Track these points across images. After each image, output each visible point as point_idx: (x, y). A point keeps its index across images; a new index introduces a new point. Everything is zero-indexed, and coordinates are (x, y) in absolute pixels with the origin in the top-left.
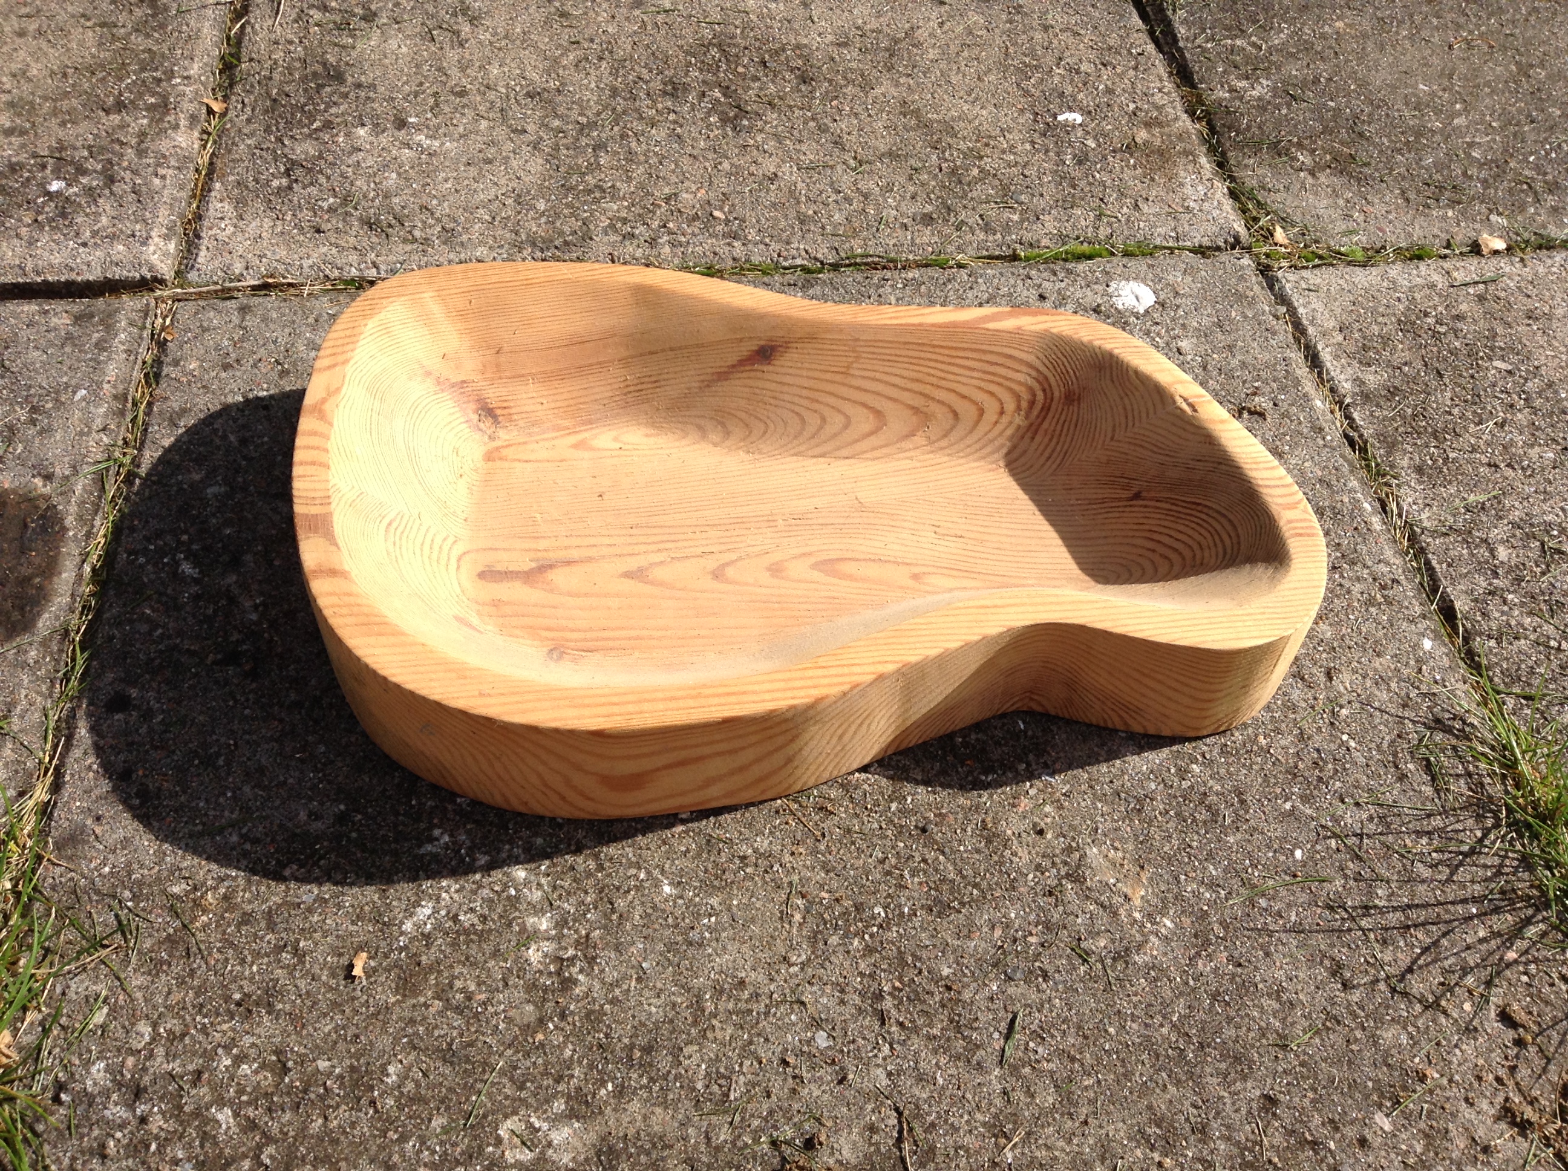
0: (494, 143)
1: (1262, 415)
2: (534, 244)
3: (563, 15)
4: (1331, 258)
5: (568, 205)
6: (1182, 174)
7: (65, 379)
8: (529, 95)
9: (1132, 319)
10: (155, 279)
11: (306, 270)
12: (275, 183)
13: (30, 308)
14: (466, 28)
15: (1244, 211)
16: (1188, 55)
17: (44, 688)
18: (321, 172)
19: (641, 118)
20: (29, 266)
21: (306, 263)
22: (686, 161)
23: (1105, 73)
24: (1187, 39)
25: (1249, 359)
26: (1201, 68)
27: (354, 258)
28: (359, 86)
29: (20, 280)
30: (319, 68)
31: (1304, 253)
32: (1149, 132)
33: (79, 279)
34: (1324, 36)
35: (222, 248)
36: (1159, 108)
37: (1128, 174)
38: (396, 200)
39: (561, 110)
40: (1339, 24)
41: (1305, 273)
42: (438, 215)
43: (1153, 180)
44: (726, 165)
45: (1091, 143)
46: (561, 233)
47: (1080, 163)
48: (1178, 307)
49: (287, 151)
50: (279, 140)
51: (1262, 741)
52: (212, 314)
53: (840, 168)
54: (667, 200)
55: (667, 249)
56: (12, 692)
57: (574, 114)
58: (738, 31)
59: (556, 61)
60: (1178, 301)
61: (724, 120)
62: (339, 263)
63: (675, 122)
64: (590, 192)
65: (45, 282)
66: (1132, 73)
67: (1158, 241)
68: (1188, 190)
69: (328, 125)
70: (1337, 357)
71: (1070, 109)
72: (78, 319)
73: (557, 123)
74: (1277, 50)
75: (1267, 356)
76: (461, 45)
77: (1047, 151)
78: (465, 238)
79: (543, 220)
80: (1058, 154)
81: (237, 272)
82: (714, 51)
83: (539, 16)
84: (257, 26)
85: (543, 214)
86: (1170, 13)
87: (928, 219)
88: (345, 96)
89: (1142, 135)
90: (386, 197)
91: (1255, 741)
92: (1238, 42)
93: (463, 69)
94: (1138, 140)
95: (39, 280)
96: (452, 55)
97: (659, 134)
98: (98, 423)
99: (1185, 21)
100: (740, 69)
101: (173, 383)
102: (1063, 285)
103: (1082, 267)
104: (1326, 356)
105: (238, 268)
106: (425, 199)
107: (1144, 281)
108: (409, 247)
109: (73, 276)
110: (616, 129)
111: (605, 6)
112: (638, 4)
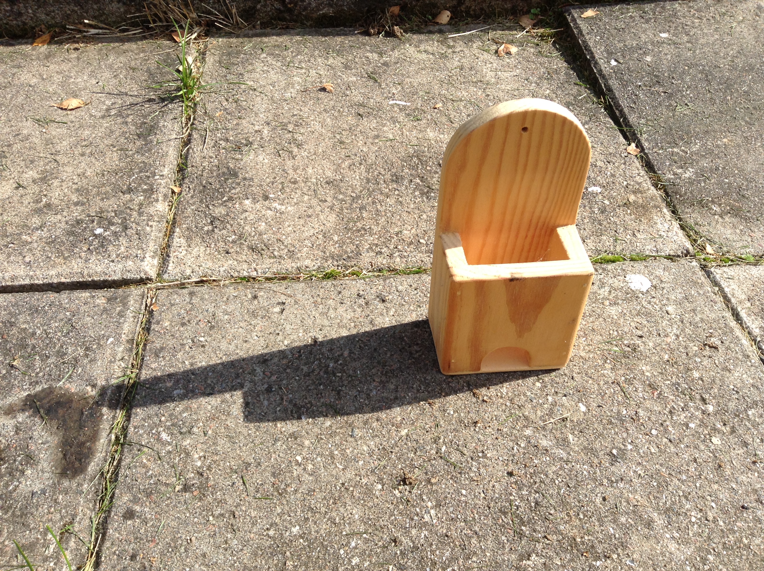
0: (311, 207)
1: (716, 348)
2: (333, 258)
3: (342, 142)
4: (739, 261)
5: (350, 238)
6: (655, 217)
7: (103, 332)
8: (327, 183)
9: (640, 295)
10: (148, 279)
11: (222, 273)
12: (206, 228)
13: (85, 294)
14: (295, 150)
15: (689, 236)
16: (650, 157)
17: (91, 505)
18: (228, 222)
19: (381, 193)
20: (86, 272)
21: (222, 269)
22: (405, 214)
23: (610, 167)
24: (649, 149)
25: (705, 317)
26: (658, 164)
27: (245, 266)
28: (245, 179)
29: (81, 280)
30: (225, 170)
31: (723, 258)
32: (636, 196)
33: (110, 279)
34: (718, 146)
35: (180, 262)
36: (639, 184)
37: (627, 218)
38: (265, 236)
39: (343, 190)
40: (725, 140)
41: (725, 269)
42: (285, 244)
43: (641, 221)
44: (425, 216)
45: (607, 202)
46: (346, 252)
47: (602, 212)
48: (663, 288)
49: (211, 212)
50: (207, 206)
51: (745, 541)
52: (176, 296)
54: (397, 234)
55: (398, 259)
56: (75, 508)
57: (349, 192)
58: (426, 149)
59: (339, 165)
60: (663, 285)
61: (422, 194)
62: (238, 269)
63: (398, 195)
64: (359, 231)
65: (93, 281)
66: (623, 166)
67: (647, 253)
68: (659, 226)
69: (231, 199)
70: (749, 315)
71: (594, 185)
72: (109, 300)
73: (341, 197)
74: (695, 154)
75: (713, 316)
76: (294, 158)
77: (585, 207)
78: (299, 255)
79: (337, 245)
80: (590, 208)
81: (188, 274)
82: (415, 159)
83: (330, 144)
84: (195, 149)
85: (337, 242)
86: (639, 136)
88: (239, 184)
89: (632, 198)
90: (260, 235)
91: (741, 541)
92: (675, 150)
93: (295, 170)
94: (630, 200)
95: (90, 280)
96: (289, 163)
97: (391, 201)
98: (119, 356)
99: (647, 140)
100: (428, 168)
101: (157, 333)
102: (602, 276)
103: (610, 267)
104: (743, 314)
105: (188, 272)
106: (279, 236)
107: (644, 274)
108: (272, 261)
109: (107, 278)
110: (370, 199)
111: (361, 138)
112: (377, 137)
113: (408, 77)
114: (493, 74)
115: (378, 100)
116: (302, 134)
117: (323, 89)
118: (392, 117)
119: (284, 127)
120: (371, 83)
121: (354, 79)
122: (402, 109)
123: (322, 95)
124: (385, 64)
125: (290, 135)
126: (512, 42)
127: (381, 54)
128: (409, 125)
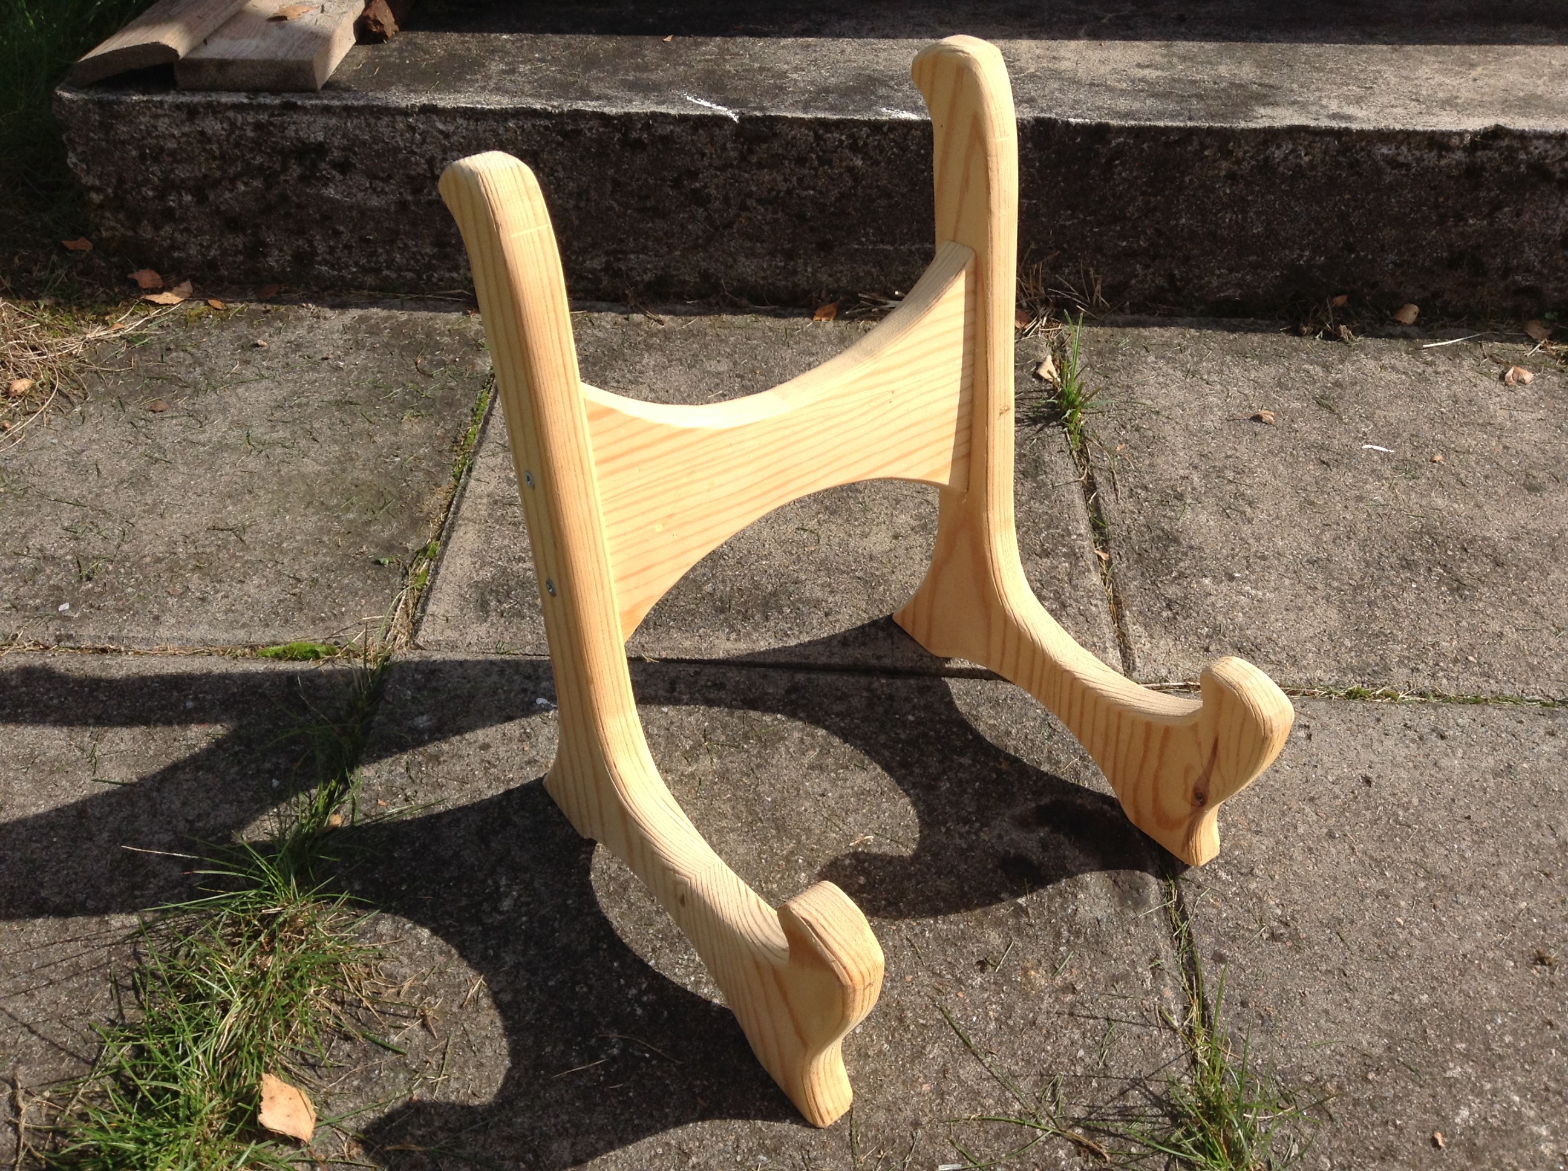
0: (1298, 596)
2: (1353, 671)
3: (1312, 503)
5: (1366, 645)
8: (1309, 562)
12: (1164, 614)
14: (1248, 510)
17: (1169, 942)
18: (1191, 608)
19: (1393, 584)
22: (1434, 617)
28: (1191, 548)
30: (1159, 532)
35: (1148, 658)
39: (1336, 575)
42: (1280, 645)
44: (1464, 623)
46: (1369, 665)
49: (1162, 591)
50: (1154, 583)
53: (1545, 631)
54: (1433, 646)
55: (1445, 681)
56: (1153, 943)
57: (1345, 577)
58: (1438, 524)
59: (1318, 538)
61: (1452, 590)
63: (1417, 589)
64: (1377, 636)
69: (1181, 575)
73: (1336, 584)
76: (1250, 522)
78: (1305, 662)
79: (1353, 654)
81: (1164, 674)
82: (1426, 538)
83: (1294, 503)
84: (1106, 499)
85: (1351, 650)
88: (1186, 554)
90: (1241, 630)
93: (1258, 540)
96: (1246, 529)
97: (1410, 597)
100: (1450, 553)
105: (1164, 672)
106: (1267, 633)
110: (1378, 591)
111: (1338, 498)
112: (1360, 499)
113: (1379, 408)
114: (1505, 413)
115: (1345, 441)
116: (1250, 486)
117: (1258, 418)
118: (1374, 471)
119: (1220, 472)
120: (1325, 414)
121: (1297, 405)
122: (1386, 458)
123: (1258, 427)
124: (1337, 384)
125: (1232, 487)
126: (1520, 363)
127: (1327, 368)
128: (1403, 484)
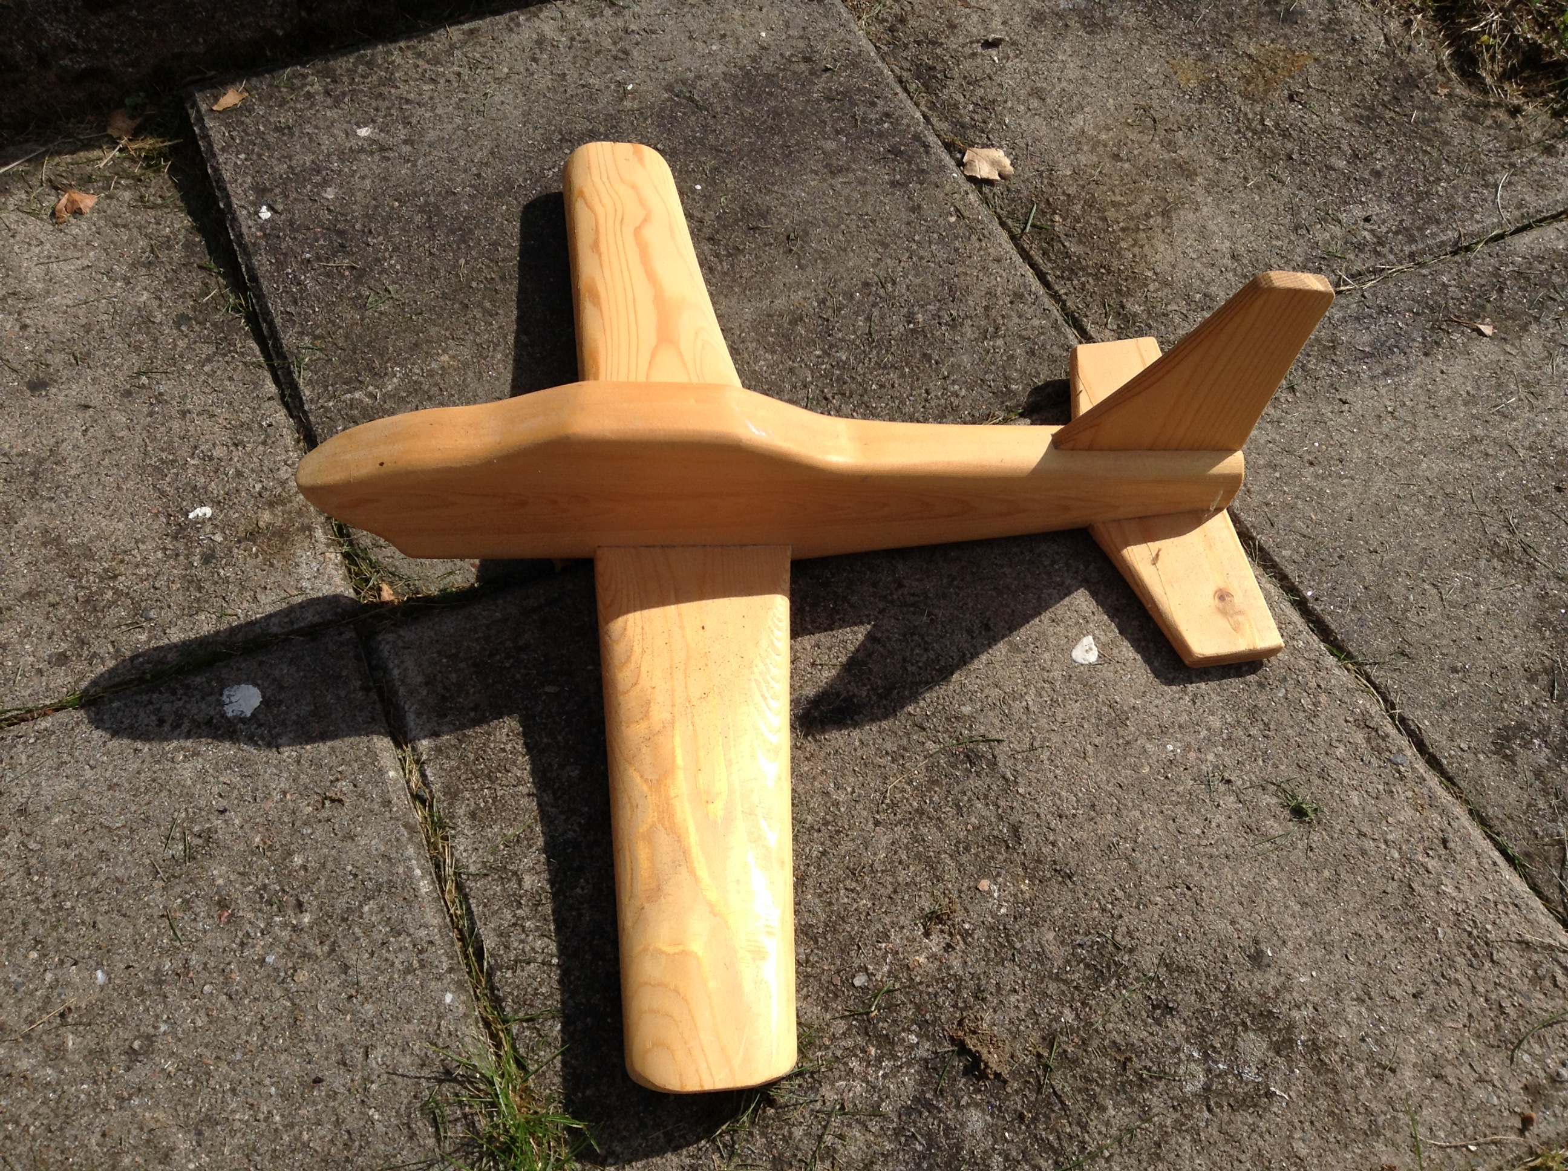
1: (341, 800)
6: (299, 552)
9: (241, 725)
15: (356, 574)
16: (312, 418)
23: (237, 453)
24: (312, 401)
25: (337, 743)
26: (323, 429)
32: (272, 513)
34: (431, 374)
37: (250, 564)
40: (445, 358)
43: (272, 565)
45: (219, 538)
47: (207, 562)
48: (281, 702)
51: (305, 1137)
60: (282, 696)
66: (261, 448)
67: (274, 630)
68: (303, 570)
70: (418, 716)
71: (202, 504)
74: (390, 396)
77: (177, 555)
80: (187, 557)
86: (296, 375)
87: (62, 659)
89: (266, 517)
91: (299, 1139)
92: (357, 395)
94: (261, 524)
99: (310, 382)
102: (180, 703)
103: (199, 679)
104: (410, 716)
107: (253, 681)
114: (39, 271)
